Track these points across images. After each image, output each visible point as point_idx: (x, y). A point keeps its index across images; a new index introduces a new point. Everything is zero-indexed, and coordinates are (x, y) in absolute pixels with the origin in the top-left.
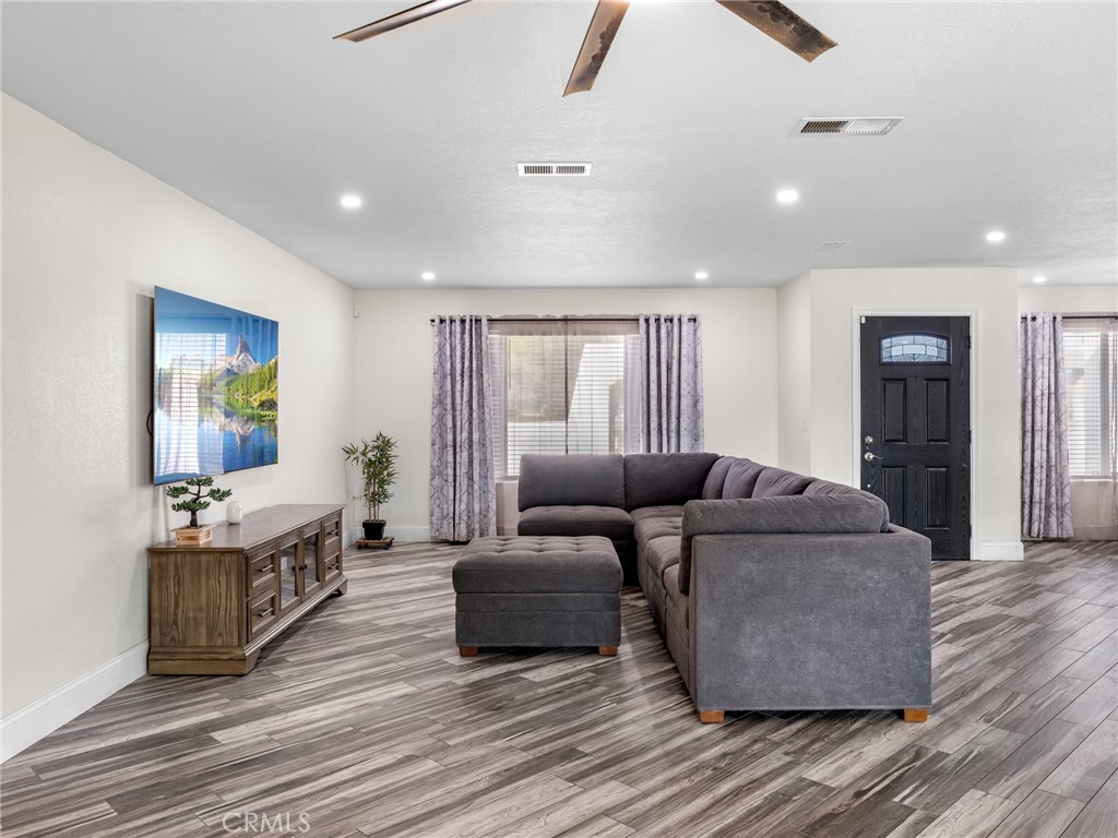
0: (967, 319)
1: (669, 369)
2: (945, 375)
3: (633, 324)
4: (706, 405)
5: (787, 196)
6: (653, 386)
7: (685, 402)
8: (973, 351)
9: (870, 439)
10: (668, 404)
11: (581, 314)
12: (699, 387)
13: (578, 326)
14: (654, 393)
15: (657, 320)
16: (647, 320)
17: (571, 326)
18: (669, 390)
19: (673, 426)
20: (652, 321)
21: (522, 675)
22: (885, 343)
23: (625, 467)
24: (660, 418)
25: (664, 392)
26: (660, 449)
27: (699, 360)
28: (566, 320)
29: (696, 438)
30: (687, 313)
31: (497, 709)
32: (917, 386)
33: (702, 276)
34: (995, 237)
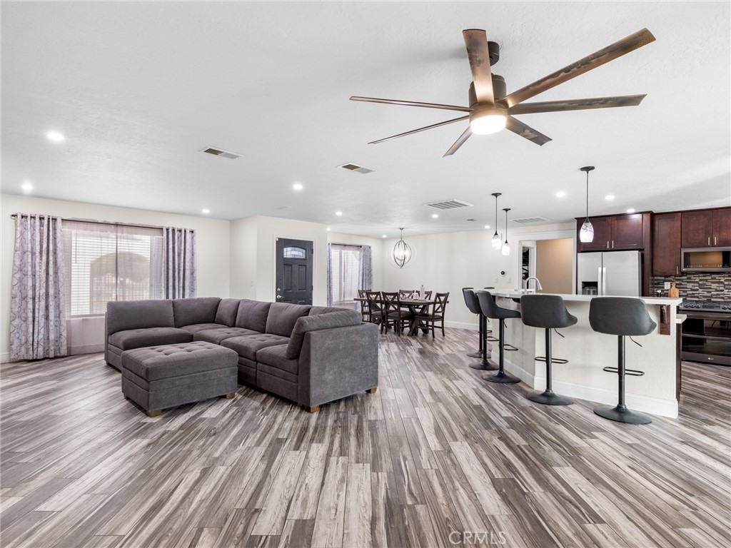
0: (312, 242)
1: (179, 255)
2: (304, 264)
3: (159, 231)
4: (198, 274)
5: (298, 187)
6: (171, 264)
7: (188, 273)
8: (314, 255)
9: (279, 289)
10: (179, 273)
11: (126, 222)
12: (195, 266)
13: (125, 228)
14: (171, 267)
15: (173, 230)
16: (167, 230)
17: (119, 228)
18: (179, 266)
19: (181, 285)
20: (170, 231)
21: (201, 417)
22: (285, 249)
23: (173, 306)
24: (174, 280)
25: (177, 267)
26: (174, 297)
27: (195, 251)
28: (117, 225)
29: (192, 290)
30: (189, 228)
31: (214, 434)
32: (295, 267)
33: (206, 211)
34: (339, 213)
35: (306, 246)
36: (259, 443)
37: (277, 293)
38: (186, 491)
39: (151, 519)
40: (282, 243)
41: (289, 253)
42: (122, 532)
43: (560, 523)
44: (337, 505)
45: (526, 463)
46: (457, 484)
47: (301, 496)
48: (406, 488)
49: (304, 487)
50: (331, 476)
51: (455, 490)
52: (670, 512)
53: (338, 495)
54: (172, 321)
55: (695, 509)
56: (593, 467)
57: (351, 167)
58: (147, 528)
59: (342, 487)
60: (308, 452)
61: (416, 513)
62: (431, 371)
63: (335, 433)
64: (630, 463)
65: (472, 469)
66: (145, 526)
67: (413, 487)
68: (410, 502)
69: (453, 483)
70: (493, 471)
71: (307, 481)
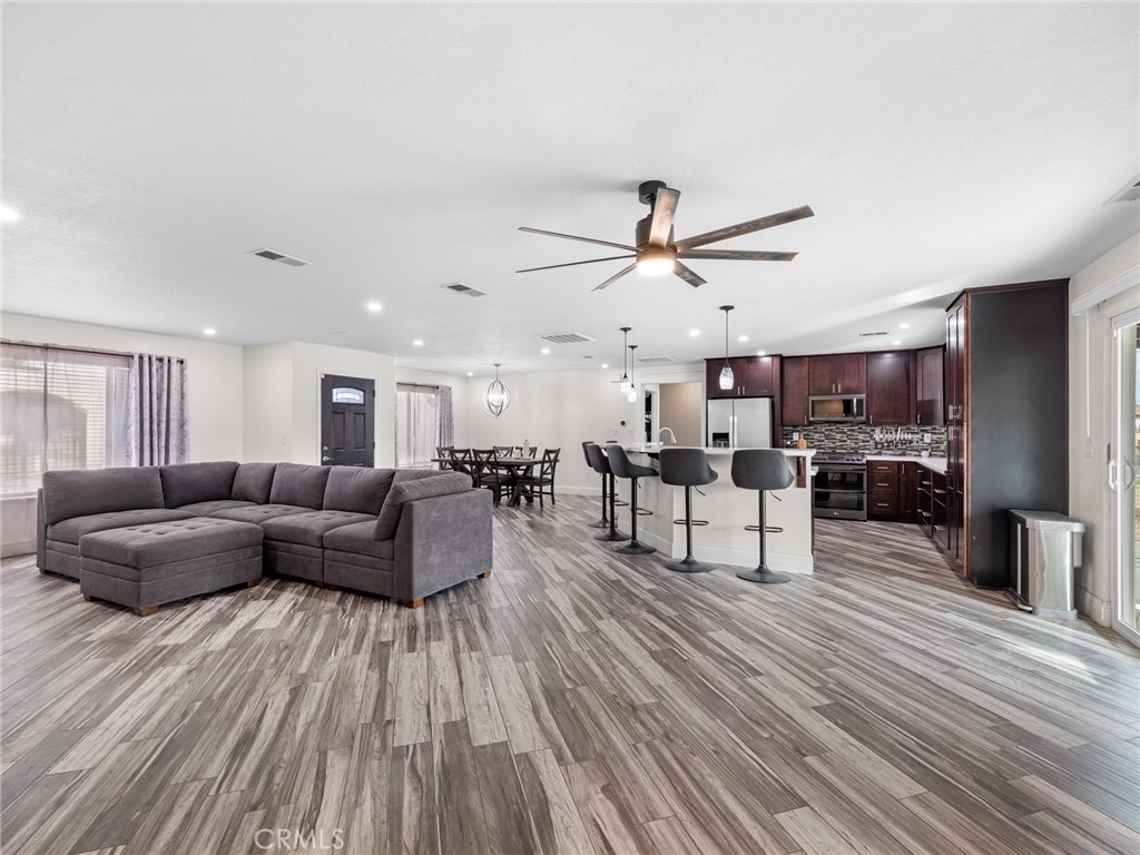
0: (373, 381)
1: (159, 398)
2: (363, 411)
3: (123, 359)
4: (191, 427)
5: (374, 307)
6: (147, 411)
7: (174, 425)
8: (376, 399)
9: (326, 448)
10: (159, 425)
11: (63, 344)
12: (186, 414)
13: (61, 355)
14: (147, 417)
15: (150, 359)
16: (141, 358)
17: (50, 352)
18: (159, 415)
19: (163, 443)
20: (146, 359)
21: (254, 629)
22: (335, 391)
23: (161, 476)
24: (151, 436)
25: (155, 416)
26: (152, 463)
27: (185, 392)
28: (46, 348)
29: (182, 452)
30: (175, 355)
31: (286, 647)
32: (350, 416)
33: (210, 332)
34: (419, 343)
35: (366, 386)
36: (357, 649)
37: (323, 453)
38: (279, 717)
39: (245, 755)
40: (330, 382)
41: (341, 395)
42: (211, 773)
43: (724, 682)
44: (487, 701)
45: (680, 633)
46: (615, 662)
47: (439, 699)
48: (561, 673)
49: (439, 690)
50: (468, 673)
51: (614, 667)
52: (816, 657)
53: (485, 692)
54: (160, 498)
55: (835, 651)
56: (744, 628)
57: (459, 288)
58: (245, 764)
59: (487, 683)
60: (428, 652)
61: (580, 695)
62: (551, 546)
63: (455, 628)
64: (776, 619)
65: (626, 645)
66: (241, 762)
67: (568, 671)
68: (570, 686)
69: (610, 661)
70: (649, 644)
71: (440, 683)
